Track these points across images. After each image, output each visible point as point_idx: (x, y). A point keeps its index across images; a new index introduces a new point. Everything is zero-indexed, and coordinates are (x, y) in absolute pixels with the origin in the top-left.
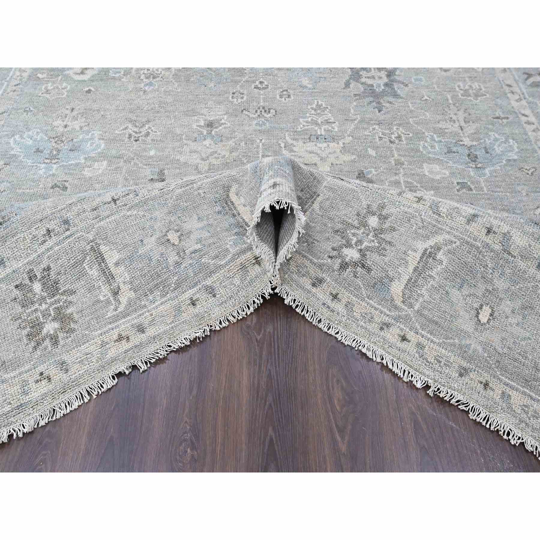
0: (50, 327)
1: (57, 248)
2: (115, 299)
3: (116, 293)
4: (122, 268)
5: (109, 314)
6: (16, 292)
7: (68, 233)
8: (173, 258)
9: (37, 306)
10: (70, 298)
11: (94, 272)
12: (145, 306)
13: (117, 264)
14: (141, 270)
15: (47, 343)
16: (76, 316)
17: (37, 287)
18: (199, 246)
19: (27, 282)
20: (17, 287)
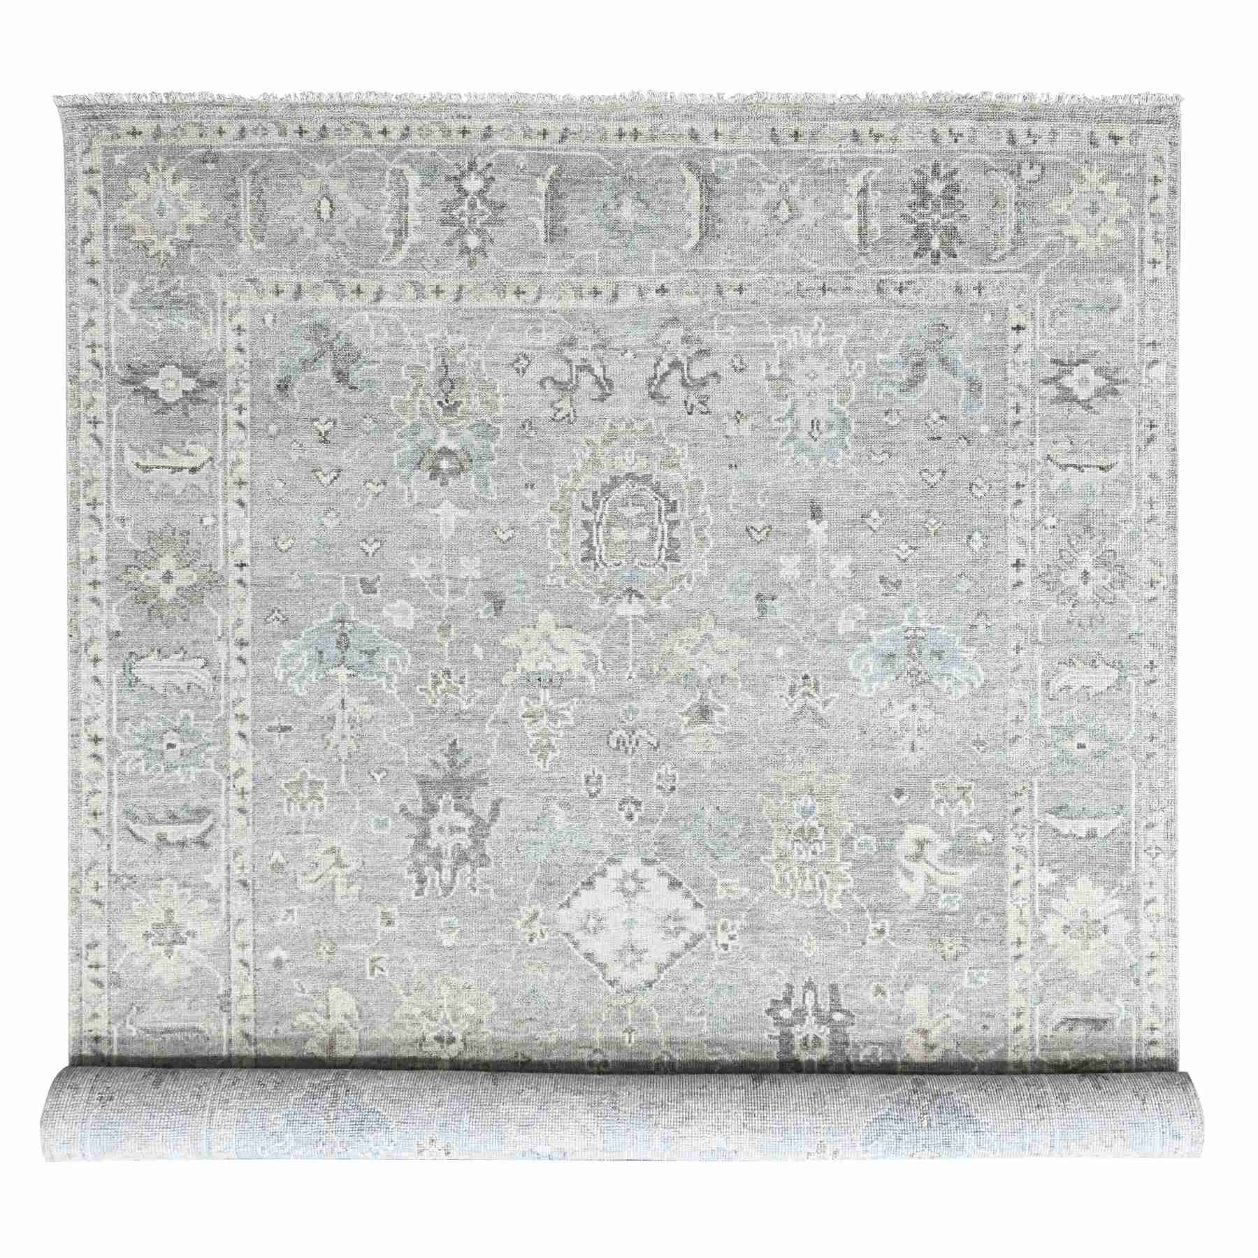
0: (936, 188)
1: (900, 268)
2: (867, 185)
3: (864, 191)
4: (846, 210)
5: (879, 170)
6: (957, 250)
7: (883, 277)
8: (795, 190)
9: (943, 222)
10: (909, 212)
11: (874, 224)
12: (843, 159)
13: (849, 217)
14: (829, 197)
15: (943, 172)
16: (909, 187)
17: (935, 244)
18: (765, 186)
19: (943, 255)
20: (955, 256)
